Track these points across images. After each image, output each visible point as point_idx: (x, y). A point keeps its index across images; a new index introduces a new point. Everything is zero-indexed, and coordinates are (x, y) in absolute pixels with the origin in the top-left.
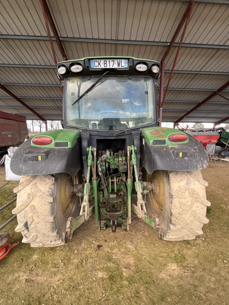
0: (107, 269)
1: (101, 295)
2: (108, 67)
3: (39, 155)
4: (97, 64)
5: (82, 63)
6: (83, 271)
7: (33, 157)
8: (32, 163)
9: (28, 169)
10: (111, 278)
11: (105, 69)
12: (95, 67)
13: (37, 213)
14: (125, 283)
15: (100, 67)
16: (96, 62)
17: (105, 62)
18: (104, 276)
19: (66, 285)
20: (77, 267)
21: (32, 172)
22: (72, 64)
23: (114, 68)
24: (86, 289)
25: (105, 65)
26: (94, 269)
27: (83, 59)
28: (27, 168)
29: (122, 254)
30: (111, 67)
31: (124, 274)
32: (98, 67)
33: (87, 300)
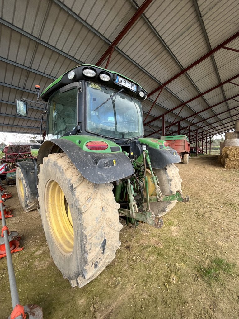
0: (151, 253)
1: (165, 266)
2: (126, 86)
3: (114, 160)
4: (120, 81)
5: (112, 75)
6: (140, 267)
7: (109, 161)
8: (109, 168)
9: (109, 175)
10: (158, 254)
11: (124, 86)
12: (118, 83)
13: (114, 224)
14: (167, 250)
15: (121, 84)
16: (119, 79)
17: (125, 81)
18: (154, 257)
19: (142, 283)
20: (133, 269)
21: (113, 177)
22: (102, 72)
23: (129, 89)
24: (155, 272)
25: (125, 84)
26: (144, 259)
27: (114, 72)
28: (107, 175)
29: (147, 240)
30: (127, 87)
31: (161, 247)
32: (120, 83)
33: (162, 275)
